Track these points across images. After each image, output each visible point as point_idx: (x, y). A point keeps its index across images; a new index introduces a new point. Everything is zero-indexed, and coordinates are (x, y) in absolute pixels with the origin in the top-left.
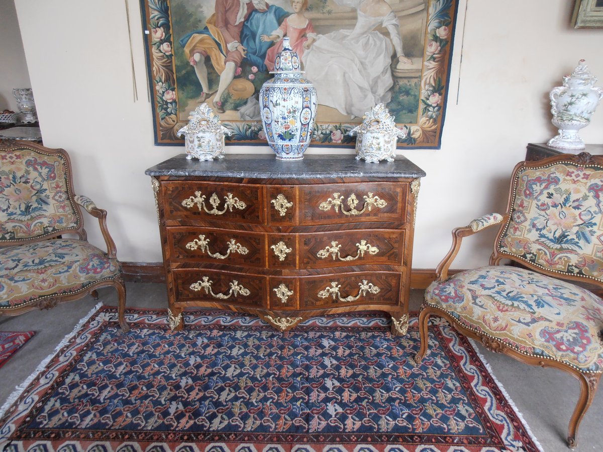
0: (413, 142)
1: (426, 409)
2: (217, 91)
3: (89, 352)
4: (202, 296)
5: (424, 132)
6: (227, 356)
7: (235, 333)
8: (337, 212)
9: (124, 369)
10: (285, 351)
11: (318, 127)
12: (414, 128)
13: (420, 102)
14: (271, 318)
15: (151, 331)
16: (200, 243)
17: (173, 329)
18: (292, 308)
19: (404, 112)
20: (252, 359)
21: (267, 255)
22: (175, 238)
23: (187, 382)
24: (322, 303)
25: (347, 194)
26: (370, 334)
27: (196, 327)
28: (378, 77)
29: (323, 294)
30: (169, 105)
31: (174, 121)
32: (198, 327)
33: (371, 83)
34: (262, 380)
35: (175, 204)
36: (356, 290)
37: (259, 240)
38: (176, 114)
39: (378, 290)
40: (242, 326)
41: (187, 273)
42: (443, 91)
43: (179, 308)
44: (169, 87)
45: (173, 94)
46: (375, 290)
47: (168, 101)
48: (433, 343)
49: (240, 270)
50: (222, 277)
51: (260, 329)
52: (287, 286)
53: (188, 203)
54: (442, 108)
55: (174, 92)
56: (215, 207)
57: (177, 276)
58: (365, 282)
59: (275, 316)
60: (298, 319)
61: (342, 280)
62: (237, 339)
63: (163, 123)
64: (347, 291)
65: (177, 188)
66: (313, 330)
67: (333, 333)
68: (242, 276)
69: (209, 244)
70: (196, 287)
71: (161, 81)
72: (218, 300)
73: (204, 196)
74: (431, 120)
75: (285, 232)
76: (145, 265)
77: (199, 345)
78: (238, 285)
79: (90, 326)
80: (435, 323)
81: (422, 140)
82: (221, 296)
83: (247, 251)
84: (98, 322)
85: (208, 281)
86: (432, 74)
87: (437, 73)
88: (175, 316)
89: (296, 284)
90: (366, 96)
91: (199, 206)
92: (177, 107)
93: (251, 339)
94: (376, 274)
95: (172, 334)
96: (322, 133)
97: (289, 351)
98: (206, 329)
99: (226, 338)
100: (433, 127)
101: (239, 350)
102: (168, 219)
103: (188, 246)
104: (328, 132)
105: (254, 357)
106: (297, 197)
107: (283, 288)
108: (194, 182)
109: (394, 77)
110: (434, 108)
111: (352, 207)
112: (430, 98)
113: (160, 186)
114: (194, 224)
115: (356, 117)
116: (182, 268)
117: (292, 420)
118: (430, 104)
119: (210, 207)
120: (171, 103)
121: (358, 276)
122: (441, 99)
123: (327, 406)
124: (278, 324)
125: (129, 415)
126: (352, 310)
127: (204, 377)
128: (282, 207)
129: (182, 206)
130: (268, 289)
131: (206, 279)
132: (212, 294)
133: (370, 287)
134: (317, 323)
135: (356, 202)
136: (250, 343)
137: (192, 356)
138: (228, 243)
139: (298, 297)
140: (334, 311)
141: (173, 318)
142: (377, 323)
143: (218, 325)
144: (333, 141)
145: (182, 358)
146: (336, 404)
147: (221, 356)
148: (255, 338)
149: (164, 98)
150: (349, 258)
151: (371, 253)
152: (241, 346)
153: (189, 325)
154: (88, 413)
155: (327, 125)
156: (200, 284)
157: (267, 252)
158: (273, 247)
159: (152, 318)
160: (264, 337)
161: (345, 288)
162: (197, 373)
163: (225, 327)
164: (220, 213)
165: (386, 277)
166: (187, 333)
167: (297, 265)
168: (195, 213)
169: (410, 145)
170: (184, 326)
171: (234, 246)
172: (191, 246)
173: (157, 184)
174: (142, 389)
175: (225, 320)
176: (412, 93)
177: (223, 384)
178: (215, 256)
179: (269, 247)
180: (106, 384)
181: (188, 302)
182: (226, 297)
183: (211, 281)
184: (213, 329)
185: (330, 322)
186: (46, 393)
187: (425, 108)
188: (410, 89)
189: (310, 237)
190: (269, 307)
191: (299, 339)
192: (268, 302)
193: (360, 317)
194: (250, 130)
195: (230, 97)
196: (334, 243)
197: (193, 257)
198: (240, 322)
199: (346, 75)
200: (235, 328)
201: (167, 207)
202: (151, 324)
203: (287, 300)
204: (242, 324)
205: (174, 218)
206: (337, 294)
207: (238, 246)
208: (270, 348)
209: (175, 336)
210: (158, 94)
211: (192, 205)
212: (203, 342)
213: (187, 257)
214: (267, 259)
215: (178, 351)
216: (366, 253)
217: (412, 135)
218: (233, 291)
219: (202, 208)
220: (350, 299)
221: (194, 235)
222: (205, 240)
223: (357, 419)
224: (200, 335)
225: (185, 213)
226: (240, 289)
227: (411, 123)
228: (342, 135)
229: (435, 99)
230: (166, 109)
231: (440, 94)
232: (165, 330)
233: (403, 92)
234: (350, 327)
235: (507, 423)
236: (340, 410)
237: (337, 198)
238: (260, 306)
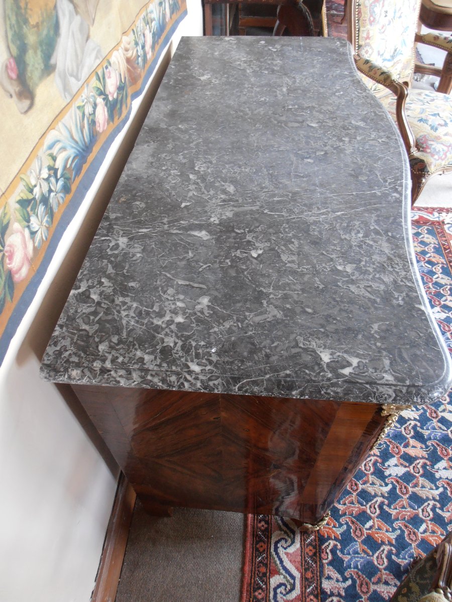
23: (445, 468)
177: (435, 420)
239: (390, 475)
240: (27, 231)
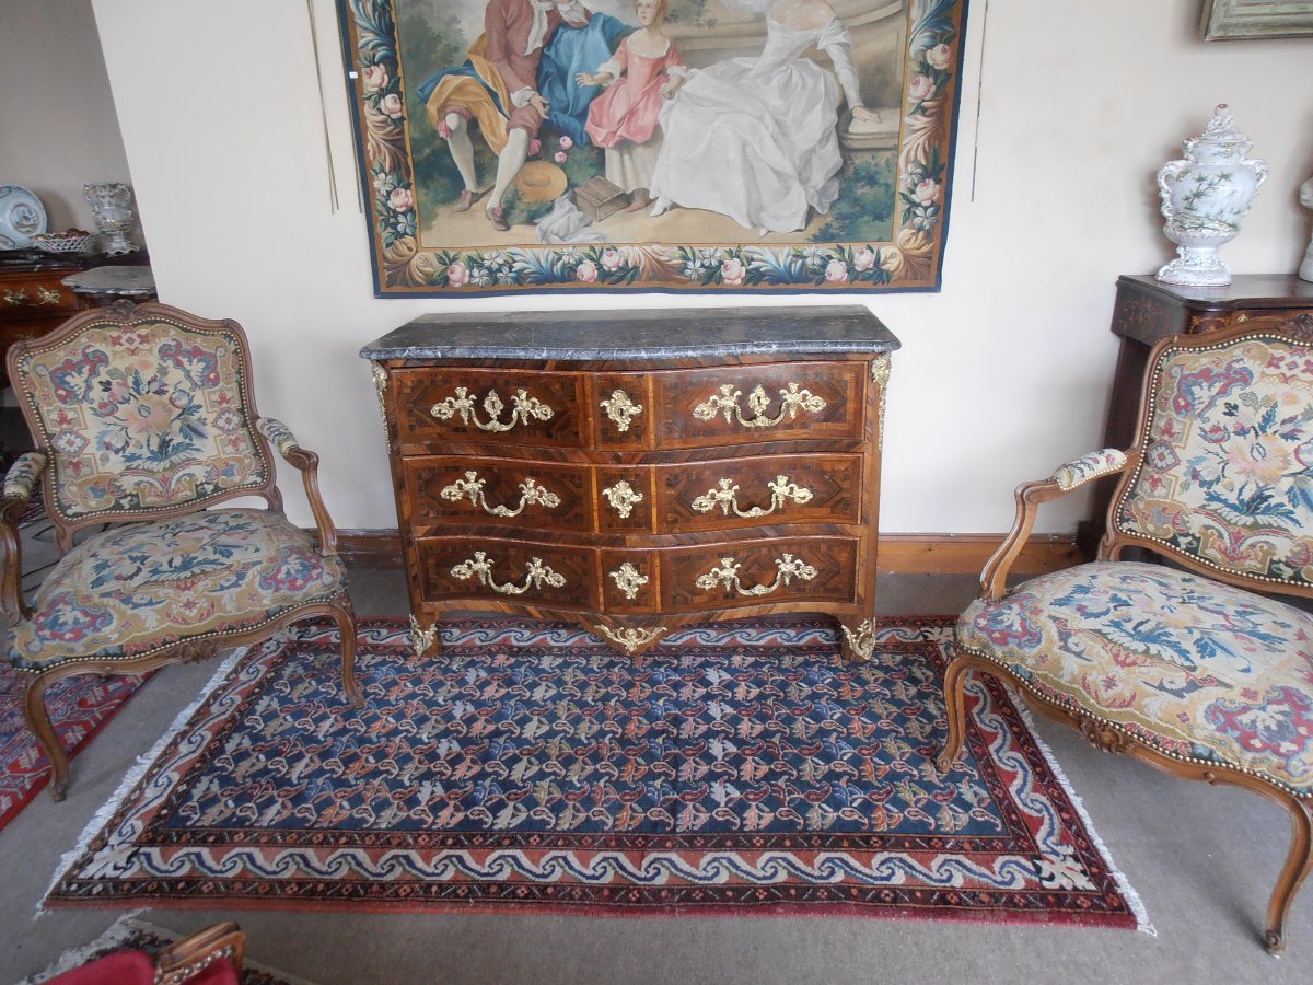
0: (885, 278)
1: (898, 792)
2: (493, 188)
3: (264, 697)
4: (474, 589)
5: (907, 258)
6: (523, 702)
7: (540, 660)
8: (729, 420)
9: (332, 725)
10: (635, 691)
11: (693, 253)
12: (886, 251)
13: (899, 197)
14: (607, 629)
15: (379, 659)
16: (467, 487)
17: (420, 653)
18: (646, 610)
19: (866, 218)
20: (572, 706)
21: (595, 508)
22: (419, 477)
23: (450, 748)
24: (704, 598)
25: (747, 387)
26: (800, 659)
27: (463, 651)
28: (813, 151)
29: (706, 582)
30: (401, 219)
31: (410, 249)
32: (466, 650)
33: (798, 163)
34: (590, 744)
35: (419, 413)
36: (771, 574)
37: (580, 478)
38: (414, 236)
39: (814, 574)
40: (552, 647)
41: (444, 544)
42: (943, 175)
43: (432, 614)
44: (399, 182)
45: (407, 195)
46: (808, 573)
47: (399, 210)
48: (923, 674)
49: (546, 537)
50: (512, 552)
51: (587, 652)
52: (636, 567)
53: (442, 410)
54: (942, 208)
55: (409, 192)
56: (494, 417)
57: (426, 551)
58: (788, 557)
59: (615, 625)
60: (658, 630)
61: (743, 554)
62: (544, 670)
63: (389, 253)
64: (752, 575)
65: (421, 381)
66: (690, 652)
67: (728, 657)
68: (550, 550)
69: (485, 488)
70: (462, 571)
71: (383, 170)
72: (504, 597)
73: (473, 396)
74: (921, 234)
75: (630, 463)
76: (361, 533)
77: (472, 683)
78: (542, 566)
79: (264, 650)
80: (931, 638)
81: (903, 273)
82: (509, 588)
83: (558, 501)
84: (278, 643)
85: (485, 561)
86: (921, 141)
87: (929, 139)
88: (424, 629)
89: (652, 563)
90: (788, 190)
91: (465, 416)
92: (417, 221)
93: (570, 670)
94: (809, 541)
95: (419, 663)
96: (703, 266)
97: (642, 691)
98: (483, 654)
99: (522, 669)
100: (925, 249)
101: (546, 691)
102: (405, 442)
103: (444, 492)
104: (714, 263)
105: (576, 703)
106: (651, 395)
107: (628, 570)
108: (453, 369)
109: (845, 151)
110: (926, 209)
111: (758, 411)
112: (918, 190)
113: (389, 379)
114: (455, 451)
115: (769, 232)
116: (433, 535)
117: (645, 811)
118: (917, 201)
119: (486, 418)
120: (404, 214)
121: (773, 546)
122: (940, 191)
123: (711, 787)
124: (621, 640)
125: (345, 804)
126: (764, 613)
127: (482, 738)
128: (622, 414)
129: (431, 416)
130: (600, 574)
131: (480, 556)
132: (493, 585)
133: (798, 567)
134: (699, 639)
135: (766, 401)
136: (568, 678)
137: (458, 702)
138: (522, 485)
139: (658, 588)
140: (728, 614)
141: (420, 633)
142: (815, 639)
143: (507, 646)
144: (726, 281)
145: (440, 706)
146: (727, 784)
147: (512, 702)
148: (577, 667)
149: (390, 204)
150: (756, 512)
151: (797, 500)
152: (550, 684)
153: (449, 647)
154: (271, 802)
155: (712, 249)
156: (470, 566)
157: (595, 501)
158: (607, 491)
159: (379, 633)
160: (595, 668)
161: (749, 568)
162: (468, 732)
163: (520, 649)
164: (505, 428)
165: (829, 548)
166: (447, 662)
167: (655, 526)
168: (456, 430)
169: (879, 286)
170: (441, 649)
171: (533, 492)
172: (451, 492)
173: (383, 375)
174: (367, 761)
175: (519, 637)
176: (881, 181)
177: (517, 751)
178: (496, 511)
179: (600, 491)
180: (301, 752)
181: (448, 602)
182: (518, 591)
183: (490, 560)
184: (497, 653)
185: (723, 638)
186: (193, 769)
187: (909, 209)
188: (877, 173)
189: (677, 471)
190: (602, 608)
191: (662, 669)
192: (601, 599)
193: (782, 627)
194: (560, 263)
195: (519, 199)
196: (724, 483)
197: (454, 514)
198: (549, 639)
199: (748, 149)
200: (539, 651)
201: (403, 420)
202: (378, 646)
203: (638, 593)
204: (553, 643)
205: (416, 439)
206: (733, 581)
207: (541, 492)
208: (607, 687)
209: (424, 666)
210: (379, 197)
211: (450, 414)
212: (478, 676)
213: (444, 514)
214: (596, 515)
215: (431, 694)
216: (789, 500)
217: (884, 264)
218: (533, 578)
219: (470, 420)
220: (759, 590)
221: (455, 472)
222: (476, 481)
223: (766, 809)
224: (472, 664)
225: (439, 430)
226: (547, 575)
227: (879, 240)
228: (744, 269)
229: (927, 192)
230: (394, 226)
231: (938, 182)
232: (406, 656)
233: (863, 178)
234: (762, 646)
235: (1050, 814)
236: (736, 794)
237: (727, 394)
238: (586, 606)
239: (455, 704)
240: (468, 272)
